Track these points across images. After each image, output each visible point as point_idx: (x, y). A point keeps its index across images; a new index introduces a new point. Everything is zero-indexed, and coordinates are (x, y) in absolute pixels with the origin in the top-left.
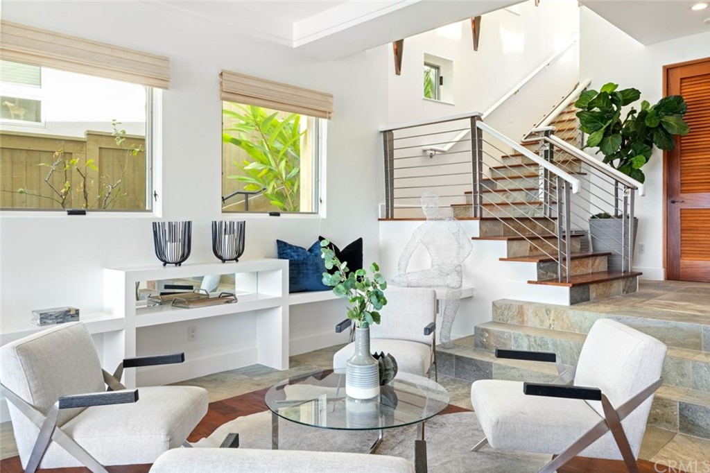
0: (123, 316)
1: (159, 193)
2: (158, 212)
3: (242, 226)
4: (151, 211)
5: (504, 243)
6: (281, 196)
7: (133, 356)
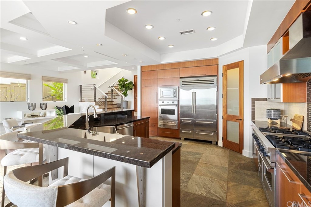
0: (22, 119)
1: (29, 98)
2: (29, 101)
3: (47, 103)
4: (27, 101)
5: (98, 106)
6: (59, 97)
7: (24, 123)
